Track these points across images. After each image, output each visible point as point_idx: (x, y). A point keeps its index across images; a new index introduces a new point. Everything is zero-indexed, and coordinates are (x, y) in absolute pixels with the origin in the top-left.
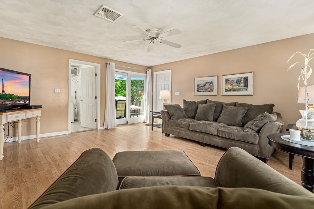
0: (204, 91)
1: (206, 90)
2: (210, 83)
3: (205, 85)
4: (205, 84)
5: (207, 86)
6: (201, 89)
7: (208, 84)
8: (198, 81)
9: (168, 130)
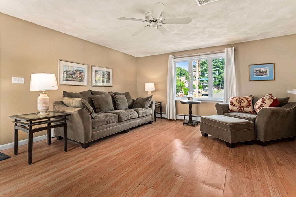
0: (74, 80)
1: (76, 79)
2: (81, 72)
3: (75, 73)
4: (75, 71)
5: (77, 75)
6: (70, 77)
7: (79, 72)
8: (65, 66)
9: (93, 135)
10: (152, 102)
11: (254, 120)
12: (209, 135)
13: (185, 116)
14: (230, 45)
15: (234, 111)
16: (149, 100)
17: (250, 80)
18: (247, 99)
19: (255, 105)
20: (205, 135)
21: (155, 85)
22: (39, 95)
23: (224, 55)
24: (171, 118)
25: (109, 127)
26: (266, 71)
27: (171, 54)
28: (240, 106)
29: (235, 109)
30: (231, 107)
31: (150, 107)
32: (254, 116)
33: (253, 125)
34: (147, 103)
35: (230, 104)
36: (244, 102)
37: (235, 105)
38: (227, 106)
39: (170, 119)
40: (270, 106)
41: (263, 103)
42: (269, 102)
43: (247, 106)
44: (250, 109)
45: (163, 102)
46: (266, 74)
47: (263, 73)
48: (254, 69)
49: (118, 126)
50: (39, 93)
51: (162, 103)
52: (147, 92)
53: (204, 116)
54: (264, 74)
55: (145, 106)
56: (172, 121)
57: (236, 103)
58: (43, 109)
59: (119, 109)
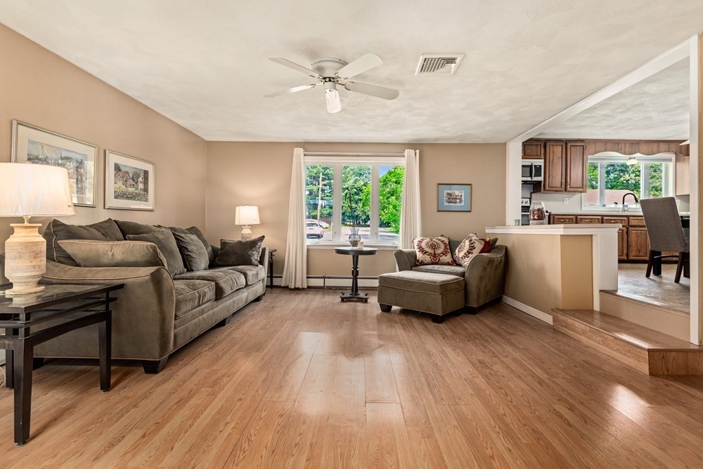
2: (77, 164)
4: (60, 162)
7: (72, 166)
8: (32, 142)
9: (175, 336)
10: (264, 250)
11: (463, 275)
12: (394, 308)
13: (324, 278)
14: (412, 145)
15: (426, 262)
16: (258, 246)
17: (439, 209)
18: (443, 241)
19: (457, 251)
20: (386, 309)
21: (260, 210)
22: (12, 231)
23: (402, 162)
24: (299, 285)
25: (203, 312)
26: (461, 196)
27: (298, 144)
28: (435, 254)
29: (427, 258)
30: (419, 256)
31: (261, 262)
32: (459, 269)
33: (463, 283)
34: (255, 252)
35: (417, 251)
36: (439, 247)
37: (426, 252)
38: (413, 255)
39: (297, 287)
40: (482, 251)
41: (472, 248)
42: (479, 246)
43: (444, 253)
44: (448, 258)
45: (276, 250)
46: (461, 201)
47: (456, 199)
48: (445, 192)
49: (215, 310)
50: (12, 225)
51: (273, 253)
52: (241, 227)
53: (385, 275)
54: (458, 201)
55: (251, 261)
56: (300, 292)
57: (427, 249)
58: (33, 274)
59: (194, 269)
